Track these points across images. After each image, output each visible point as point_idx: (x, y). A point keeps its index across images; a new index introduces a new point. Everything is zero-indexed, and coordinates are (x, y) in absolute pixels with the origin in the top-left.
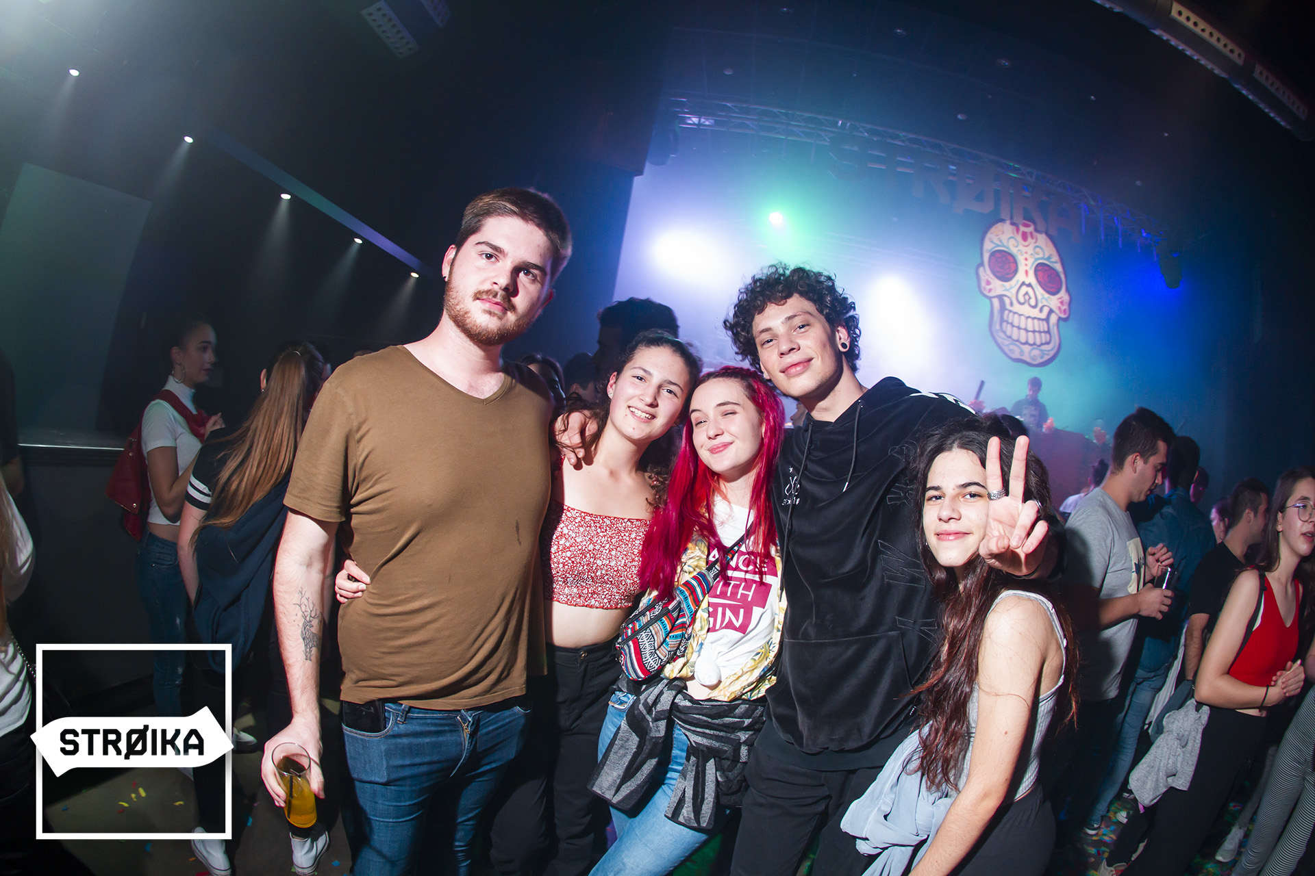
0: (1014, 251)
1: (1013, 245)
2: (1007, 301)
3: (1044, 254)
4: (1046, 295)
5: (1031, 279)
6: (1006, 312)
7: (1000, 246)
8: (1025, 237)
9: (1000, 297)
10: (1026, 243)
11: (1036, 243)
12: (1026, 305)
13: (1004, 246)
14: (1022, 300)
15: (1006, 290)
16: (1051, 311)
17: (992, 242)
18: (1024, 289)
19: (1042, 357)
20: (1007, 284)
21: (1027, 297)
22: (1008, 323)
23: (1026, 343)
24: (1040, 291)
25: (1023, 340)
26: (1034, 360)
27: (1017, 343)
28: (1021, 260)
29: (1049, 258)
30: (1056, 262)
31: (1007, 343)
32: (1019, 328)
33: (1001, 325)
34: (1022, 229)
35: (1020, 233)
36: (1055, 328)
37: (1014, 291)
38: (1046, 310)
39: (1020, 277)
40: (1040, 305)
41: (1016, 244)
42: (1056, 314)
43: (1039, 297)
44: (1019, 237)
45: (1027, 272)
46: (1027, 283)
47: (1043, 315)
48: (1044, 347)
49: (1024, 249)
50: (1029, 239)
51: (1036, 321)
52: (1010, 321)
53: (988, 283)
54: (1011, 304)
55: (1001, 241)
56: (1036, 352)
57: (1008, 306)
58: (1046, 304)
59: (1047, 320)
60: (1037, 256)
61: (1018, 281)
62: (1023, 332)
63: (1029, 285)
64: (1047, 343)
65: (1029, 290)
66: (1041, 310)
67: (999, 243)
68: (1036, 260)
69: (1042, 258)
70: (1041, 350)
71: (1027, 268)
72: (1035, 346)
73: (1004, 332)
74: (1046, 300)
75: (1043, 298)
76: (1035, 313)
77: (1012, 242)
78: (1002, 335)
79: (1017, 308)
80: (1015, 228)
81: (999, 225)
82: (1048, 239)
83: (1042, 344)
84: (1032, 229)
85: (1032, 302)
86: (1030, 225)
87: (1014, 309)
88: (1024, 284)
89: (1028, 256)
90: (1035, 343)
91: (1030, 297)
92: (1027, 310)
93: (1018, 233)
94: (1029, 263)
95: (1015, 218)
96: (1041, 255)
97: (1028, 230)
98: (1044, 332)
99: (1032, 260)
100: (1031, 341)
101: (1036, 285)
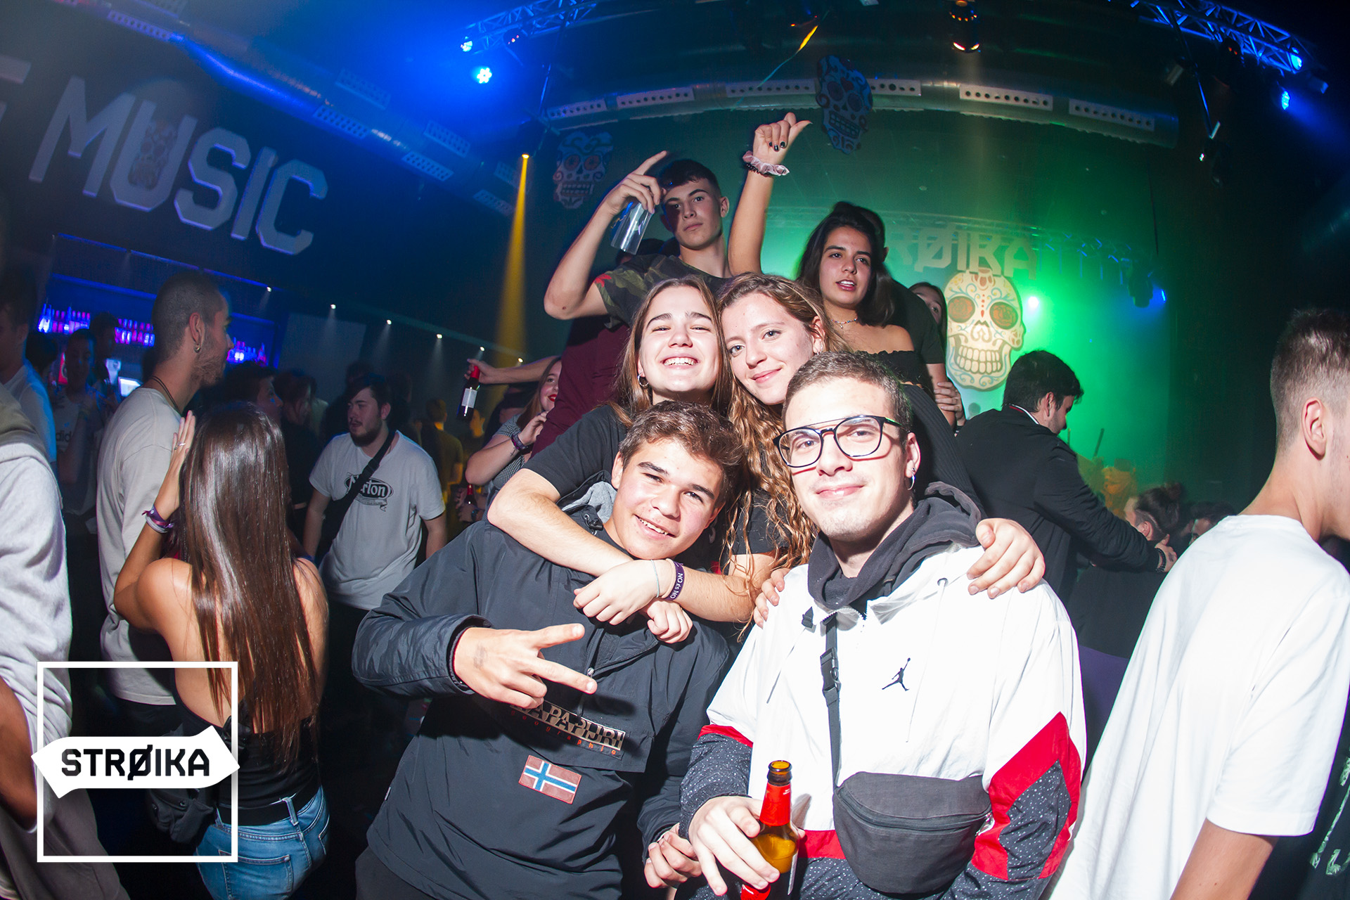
0: (972, 295)
1: (972, 291)
2: (962, 338)
3: (1001, 294)
4: (1000, 330)
5: (987, 318)
6: (961, 348)
7: (959, 293)
8: (983, 282)
9: (956, 337)
10: (984, 288)
11: (994, 285)
12: (981, 340)
13: (963, 293)
14: (976, 336)
15: (961, 329)
16: (1004, 343)
17: (952, 291)
18: (979, 327)
19: (990, 383)
20: (963, 325)
21: (981, 334)
22: (962, 356)
23: (978, 372)
24: (994, 328)
25: (975, 369)
26: (983, 385)
27: (969, 373)
28: (978, 302)
29: (1006, 297)
30: (1013, 300)
31: (959, 373)
32: (972, 360)
33: (955, 360)
34: (981, 275)
35: (979, 279)
36: (1007, 357)
37: (969, 330)
38: (999, 343)
39: (976, 316)
40: (993, 339)
41: (974, 289)
42: (1009, 345)
43: (993, 332)
44: (978, 283)
45: (983, 313)
46: (982, 321)
47: (996, 348)
48: (993, 375)
49: (981, 293)
50: (988, 283)
51: (988, 353)
52: (964, 355)
54: (966, 341)
55: (960, 289)
56: (986, 379)
57: (963, 343)
58: (999, 337)
60: (993, 297)
61: (973, 321)
62: (975, 363)
63: (985, 323)
64: (997, 371)
65: (984, 327)
66: (994, 344)
67: (959, 291)
68: (992, 300)
69: (1000, 298)
70: (991, 378)
71: (984, 309)
72: (986, 374)
73: (958, 365)
74: (1000, 334)
75: (997, 333)
76: (990, 346)
77: (971, 288)
78: (957, 368)
79: (971, 343)
80: (974, 275)
81: (959, 275)
82: (1006, 280)
83: (992, 372)
84: (990, 274)
85: (986, 337)
86: (988, 271)
87: (968, 345)
88: (979, 322)
89: (985, 298)
90: (986, 372)
91: (984, 334)
92: (980, 345)
93: (976, 280)
94: (986, 304)
95: (974, 266)
96: (998, 296)
97: (986, 275)
98: (996, 361)
99: (990, 300)
100: (982, 370)
101: (991, 322)
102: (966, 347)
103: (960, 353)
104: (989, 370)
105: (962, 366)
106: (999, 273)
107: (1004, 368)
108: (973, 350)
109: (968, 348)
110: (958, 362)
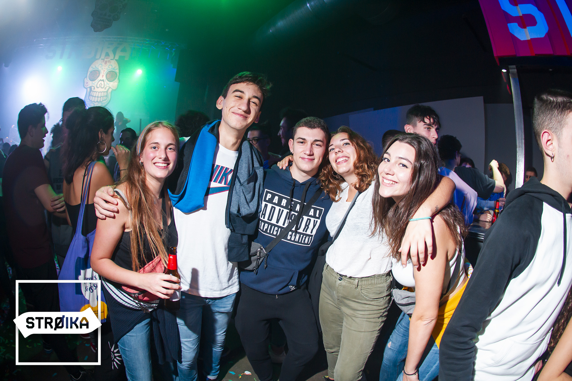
0: (100, 69)
1: (101, 67)
2: (93, 88)
3: (112, 67)
4: (109, 82)
5: (104, 78)
6: (92, 92)
7: (95, 68)
8: (106, 63)
9: (90, 88)
10: (106, 65)
12: (100, 88)
14: (98, 86)
15: (93, 84)
16: (110, 88)
17: (92, 68)
18: (100, 82)
20: (94, 82)
23: (97, 102)
24: (106, 82)
25: (96, 101)
27: (94, 102)
28: (102, 72)
29: (114, 68)
30: (117, 69)
32: (98, 97)
34: (106, 60)
35: (104, 62)
36: (110, 94)
37: (96, 84)
38: (107, 88)
39: (100, 78)
40: (105, 87)
42: (112, 89)
43: (106, 83)
44: (103, 64)
45: (103, 76)
46: (102, 79)
48: (103, 102)
49: (104, 67)
50: (108, 63)
51: (102, 93)
52: (92, 95)
53: (87, 83)
54: (94, 89)
55: (96, 67)
57: (93, 90)
58: (108, 85)
59: (107, 92)
60: (109, 69)
61: (98, 80)
62: (96, 98)
63: (103, 80)
64: (105, 100)
65: (102, 82)
66: (105, 89)
67: (95, 67)
69: (111, 69)
71: (104, 74)
73: (89, 100)
75: (107, 84)
76: (103, 90)
79: (96, 90)
80: (102, 60)
81: (97, 61)
82: (116, 61)
83: (103, 101)
84: (109, 59)
85: (102, 86)
86: (109, 58)
87: (95, 90)
88: (101, 80)
89: (105, 70)
90: (100, 101)
91: (102, 85)
92: (100, 90)
93: (103, 62)
94: (105, 72)
95: (103, 57)
96: (111, 68)
97: (108, 60)
98: (105, 96)
99: (107, 71)
100: (99, 101)
101: (105, 80)
102: (94, 91)
103: (91, 94)
104: (101, 100)
105: (91, 100)
106: (113, 58)
107: (108, 99)
108: (96, 92)
109: (94, 92)
110: (89, 98)
